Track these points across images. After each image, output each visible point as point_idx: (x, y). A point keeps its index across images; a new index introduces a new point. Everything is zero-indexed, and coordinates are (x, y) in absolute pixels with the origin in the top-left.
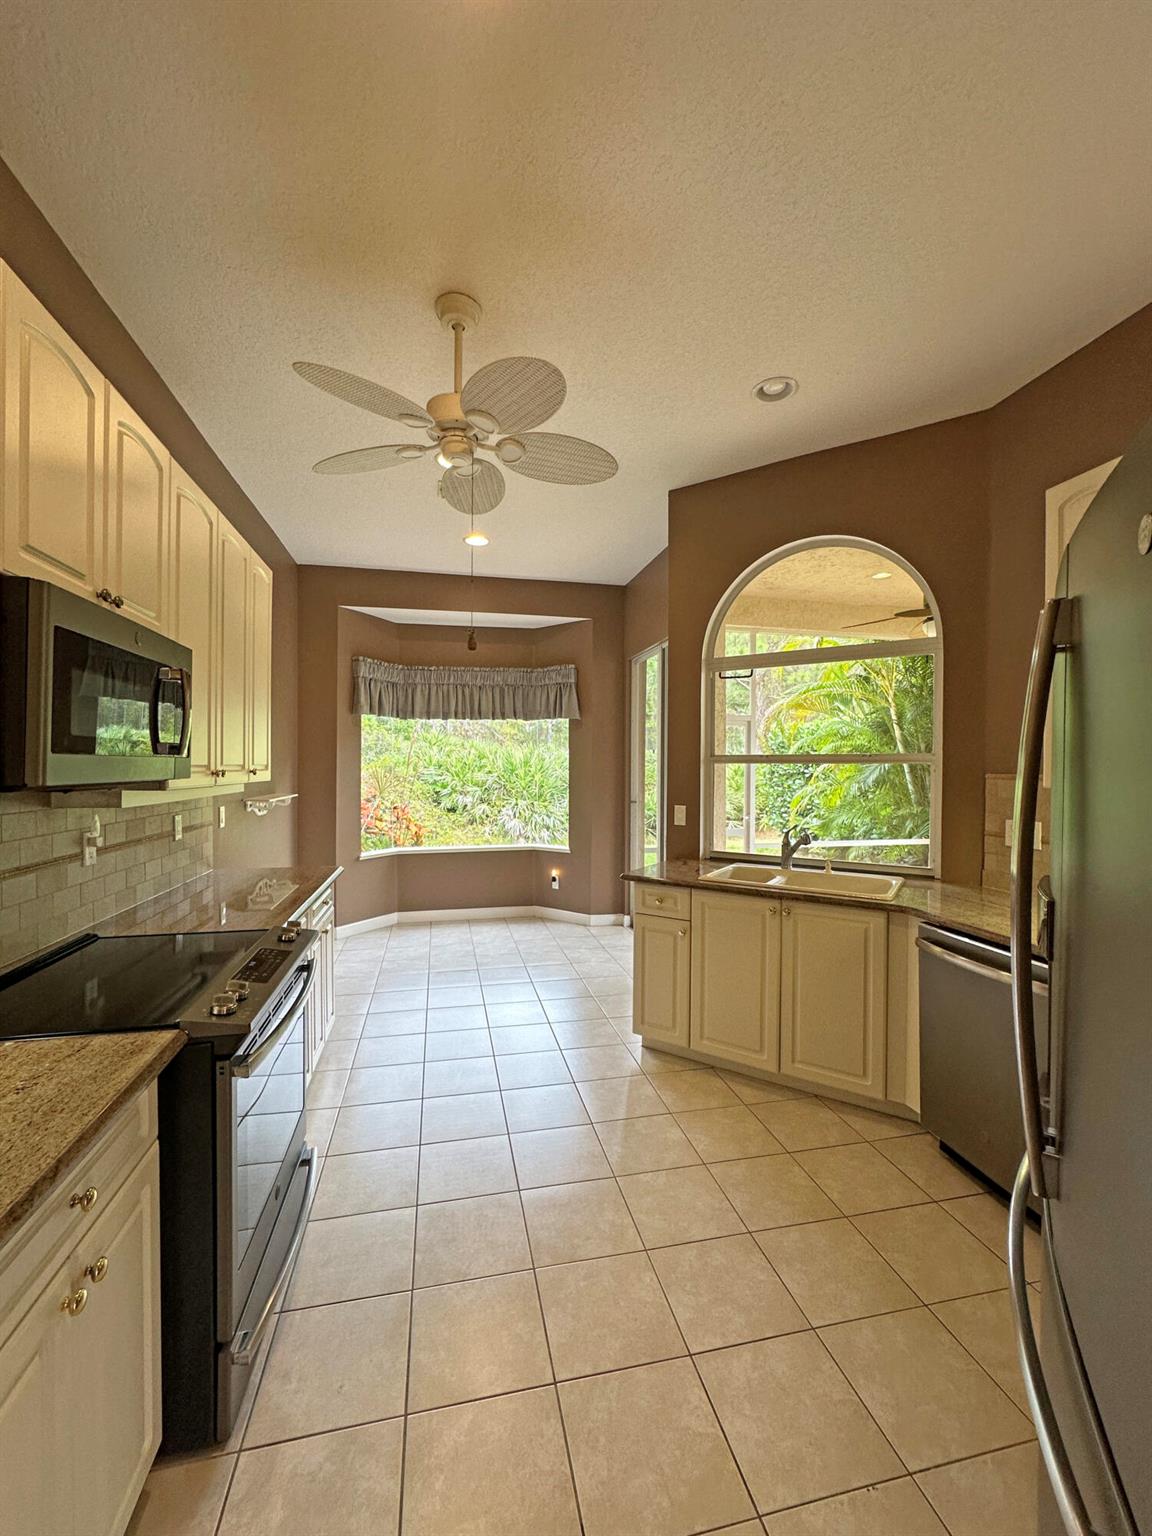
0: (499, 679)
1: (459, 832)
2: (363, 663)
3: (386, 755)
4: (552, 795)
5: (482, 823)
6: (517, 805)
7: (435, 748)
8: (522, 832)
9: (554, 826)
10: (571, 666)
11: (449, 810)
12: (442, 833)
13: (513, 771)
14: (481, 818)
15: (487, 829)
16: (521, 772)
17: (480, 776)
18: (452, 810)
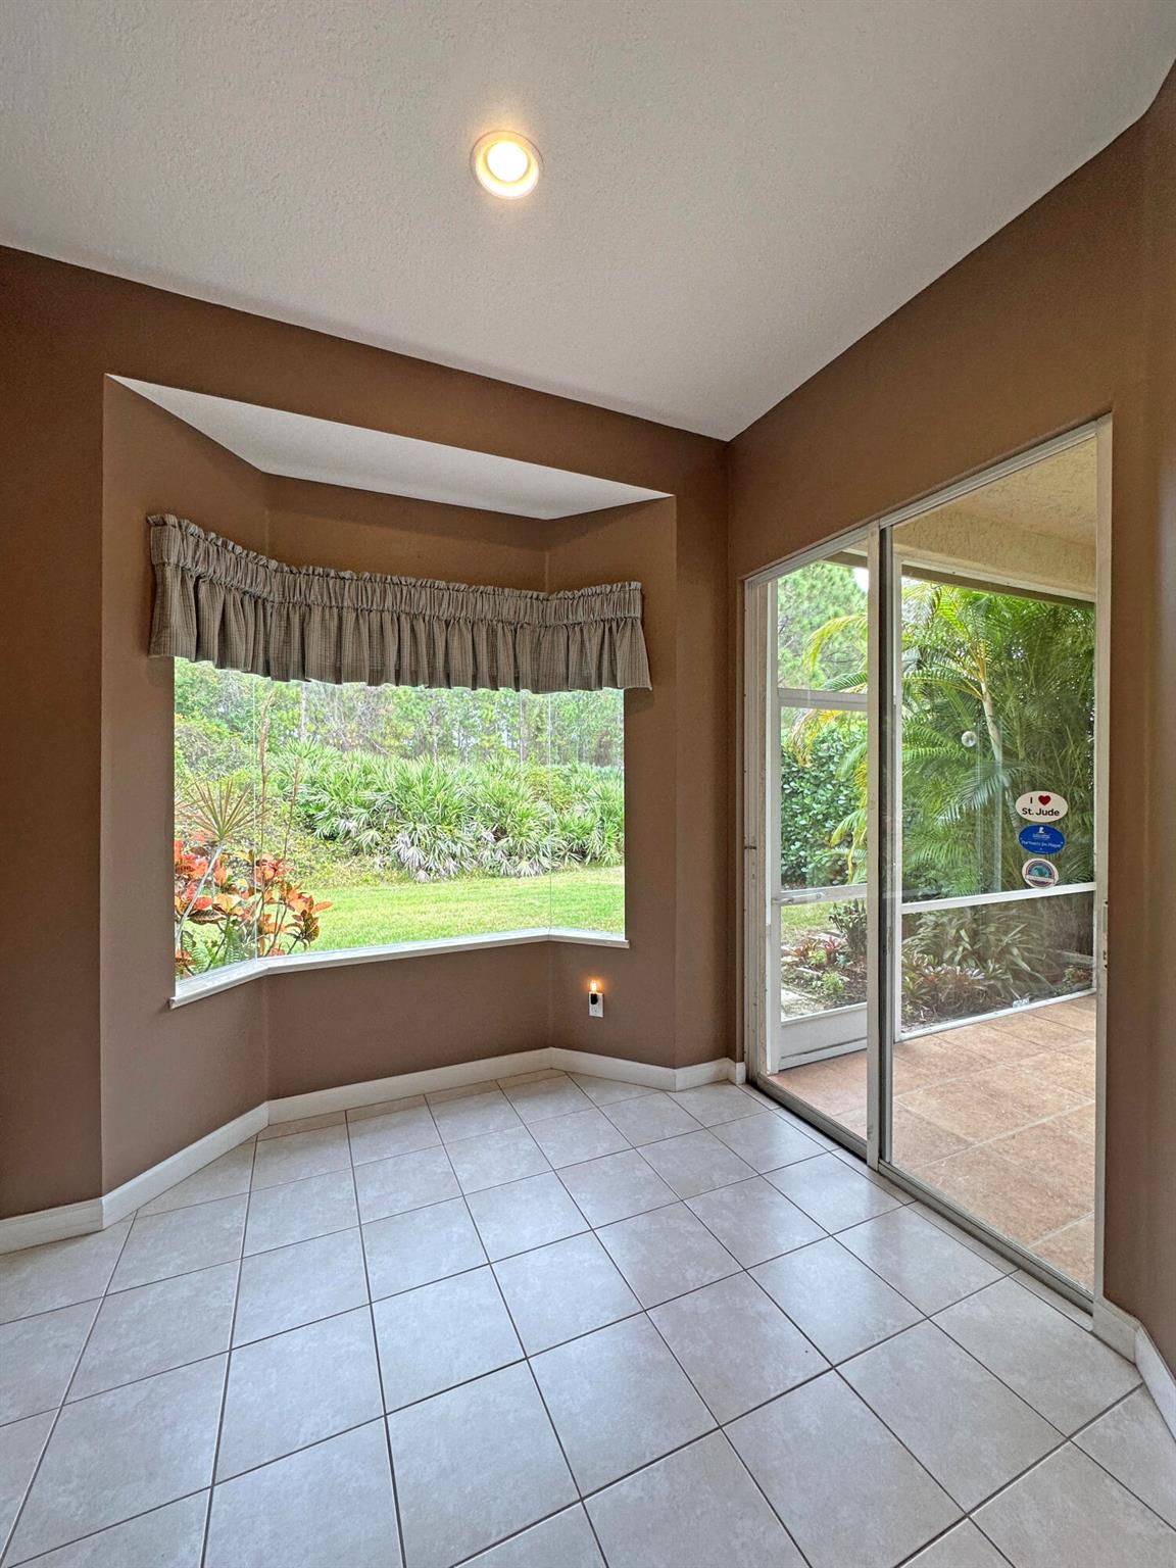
0: (485, 608)
1: (341, 866)
2: (176, 534)
3: (241, 770)
4: (458, 817)
5: (371, 854)
6: (415, 829)
7: (306, 760)
8: (423, 863)
9: (462, 854)
10: (634, 585)
11: (327, 838)
12: (318, 867)
13: (409, 788)
14: (368, 845)
15: (377, 860)
16: (419, 789)
17: (367, 795)
18: (332, 837)
